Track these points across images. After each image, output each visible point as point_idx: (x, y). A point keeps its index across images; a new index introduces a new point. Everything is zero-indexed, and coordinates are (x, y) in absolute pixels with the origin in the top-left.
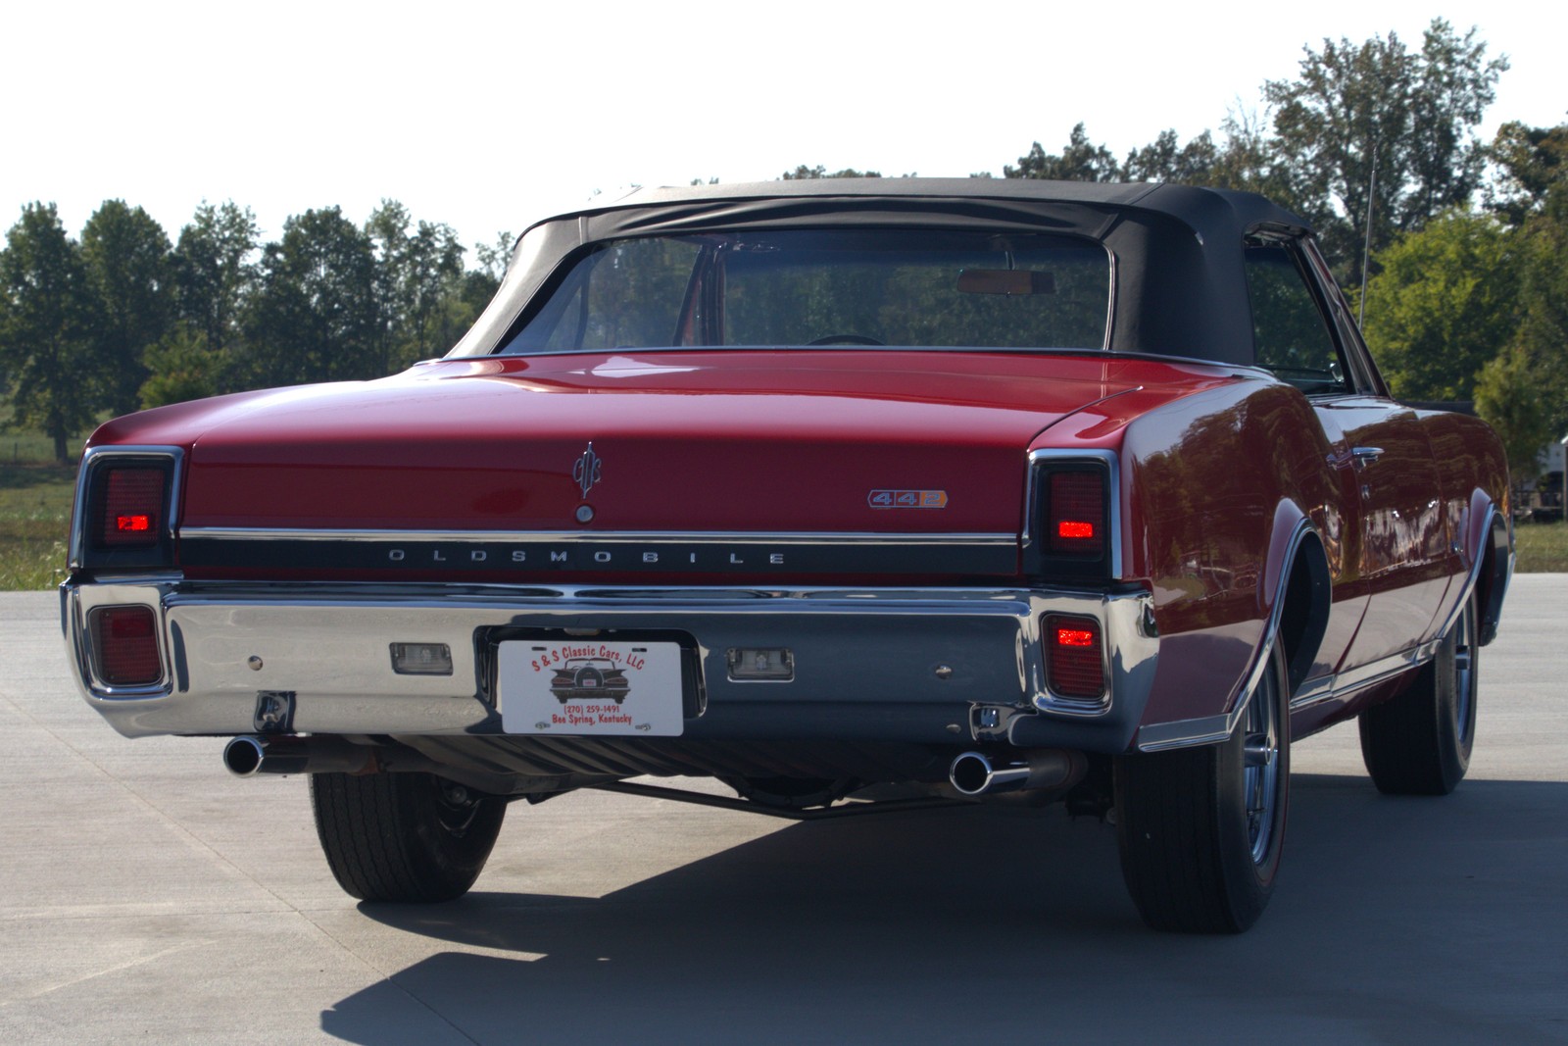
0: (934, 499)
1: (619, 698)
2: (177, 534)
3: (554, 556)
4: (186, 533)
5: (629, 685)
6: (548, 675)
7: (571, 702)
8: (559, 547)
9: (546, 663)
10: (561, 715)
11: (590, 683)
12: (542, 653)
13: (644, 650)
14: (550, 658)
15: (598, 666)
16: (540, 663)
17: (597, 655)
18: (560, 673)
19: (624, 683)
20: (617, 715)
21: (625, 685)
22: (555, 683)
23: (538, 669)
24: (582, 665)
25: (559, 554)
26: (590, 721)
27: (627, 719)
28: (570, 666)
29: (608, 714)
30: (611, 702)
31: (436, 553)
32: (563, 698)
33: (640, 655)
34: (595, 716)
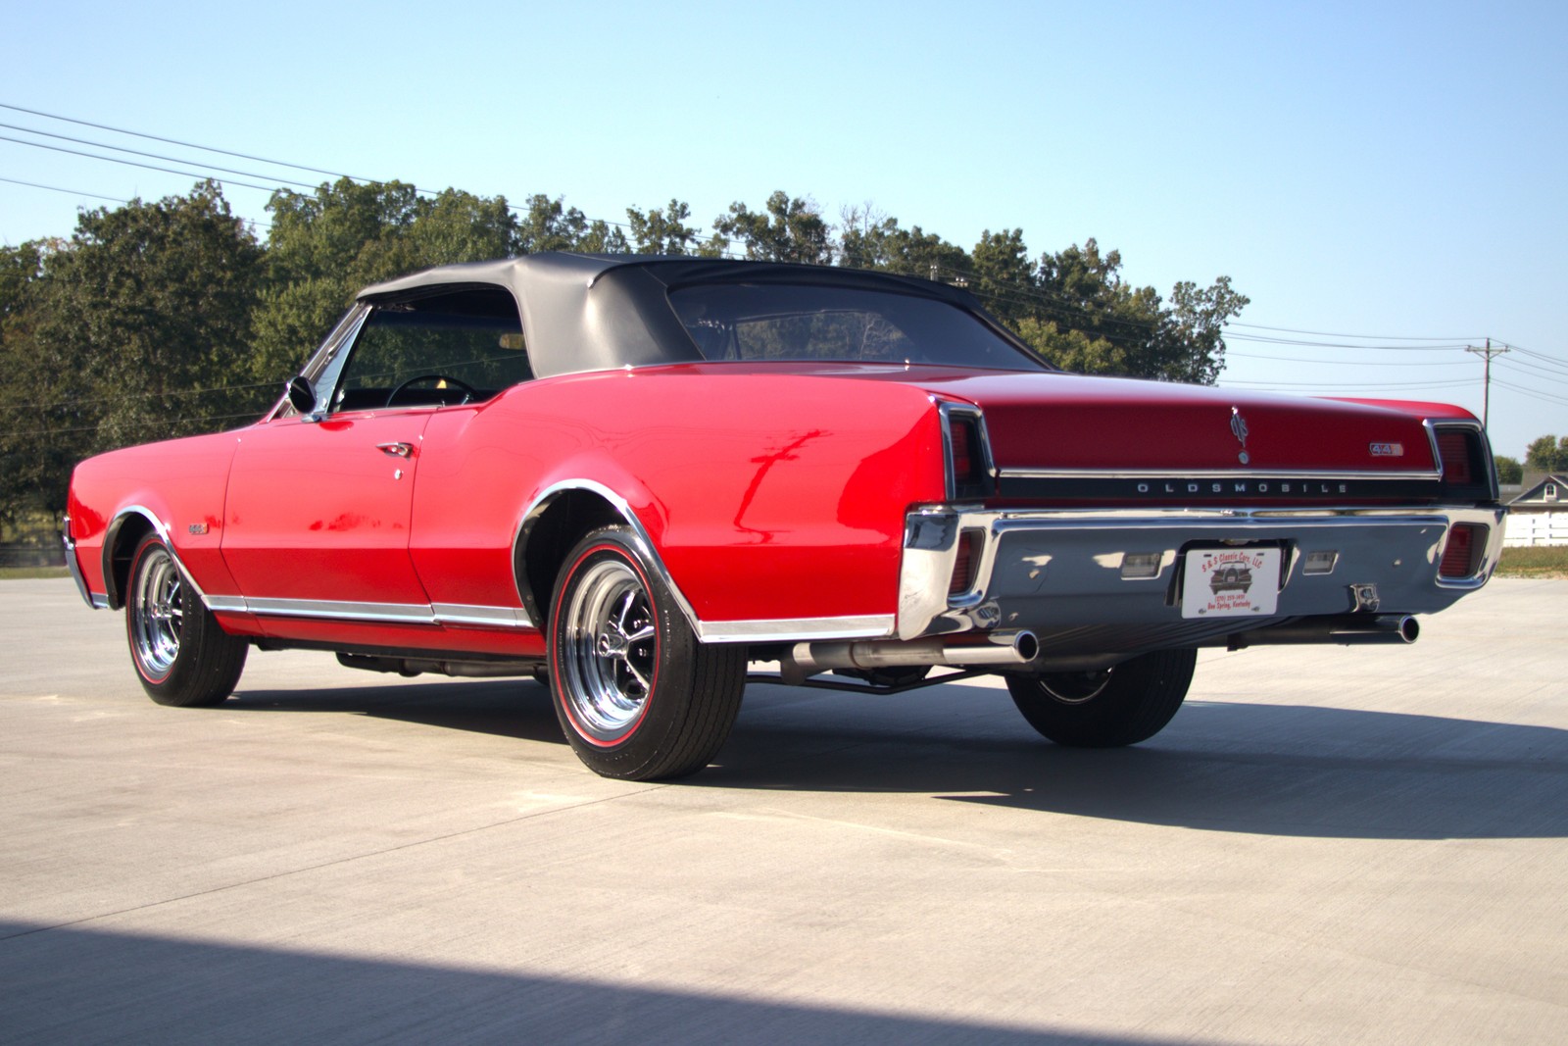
0: (1397, 450)
1: (1246, 588)
2: (998, 472)
3: (1237, 488)
4: (1007, 473)
5: (1253, 579)
6: (1210, 574)
7: (1221, 593)
8: (1240, 481)
9: (1210, 565)
10: (1213, 603)
11: (1231, 579)
12: (1208, 558)
13: (1262, 554)
14: (1213, 562)
15: (1238, 566)
16: (1207, 566)
17: (1238, 559)
18: (1218, 573)
19: (1249, 578)
20: (1244, 601)
21: (1250, 580)
22: (1214, 580)
23: (1205, 570)
24: (1229, 566)
25: (1240, 486)
26: (1228, 606)
27: (1247, 604)
28: (1224, 567)
29: (1238, 601)
30: (1240, 592)
31: (1167, 487)
32: (1216, 590)
33: (1260, 558)
34: (1231, 602)
